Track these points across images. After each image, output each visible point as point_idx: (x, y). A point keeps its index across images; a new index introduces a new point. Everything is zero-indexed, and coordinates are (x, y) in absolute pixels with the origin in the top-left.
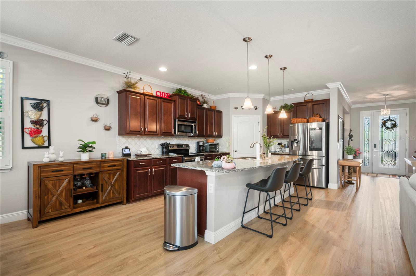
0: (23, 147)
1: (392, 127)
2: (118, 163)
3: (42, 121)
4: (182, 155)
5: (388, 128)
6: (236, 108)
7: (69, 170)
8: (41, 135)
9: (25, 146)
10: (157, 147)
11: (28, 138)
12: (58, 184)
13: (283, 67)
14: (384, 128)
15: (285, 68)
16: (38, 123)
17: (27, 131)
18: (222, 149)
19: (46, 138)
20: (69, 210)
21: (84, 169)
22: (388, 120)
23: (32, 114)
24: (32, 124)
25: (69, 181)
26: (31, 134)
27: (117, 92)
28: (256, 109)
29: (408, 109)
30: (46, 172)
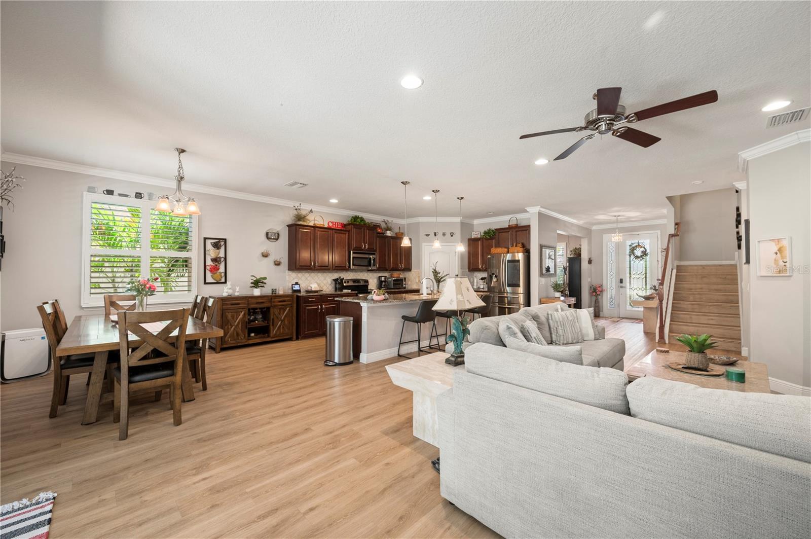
0: (205, 283)
1: (641, 256)
2: (288, 299)
3: (220, 258)
4: (356, 292)
5: (637, 257)
6: (427, 235)
7: (244, 304)
8: (219, 271)
9: (207, 282)
10: (330, 282)
11: (209, 274)
12: (235, 316)
13: (460, 197)
14: (632, 257)
15: (462, 198)
16: (216, 260)
17: (208, 268)
18: (411, 285)
19: (223, 274)
20: (244, 341)
21: (257, 303)
22: (636, 246)
23: (212, 253)
24: (212, 261)
25: (245, 314)
26: (211, 271)
27: (287, 225)
28: (452, 236)
29: (659, 232)
30: (227, 304)
